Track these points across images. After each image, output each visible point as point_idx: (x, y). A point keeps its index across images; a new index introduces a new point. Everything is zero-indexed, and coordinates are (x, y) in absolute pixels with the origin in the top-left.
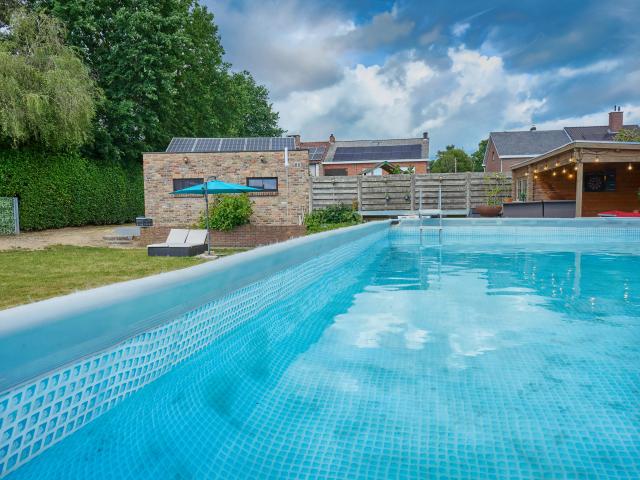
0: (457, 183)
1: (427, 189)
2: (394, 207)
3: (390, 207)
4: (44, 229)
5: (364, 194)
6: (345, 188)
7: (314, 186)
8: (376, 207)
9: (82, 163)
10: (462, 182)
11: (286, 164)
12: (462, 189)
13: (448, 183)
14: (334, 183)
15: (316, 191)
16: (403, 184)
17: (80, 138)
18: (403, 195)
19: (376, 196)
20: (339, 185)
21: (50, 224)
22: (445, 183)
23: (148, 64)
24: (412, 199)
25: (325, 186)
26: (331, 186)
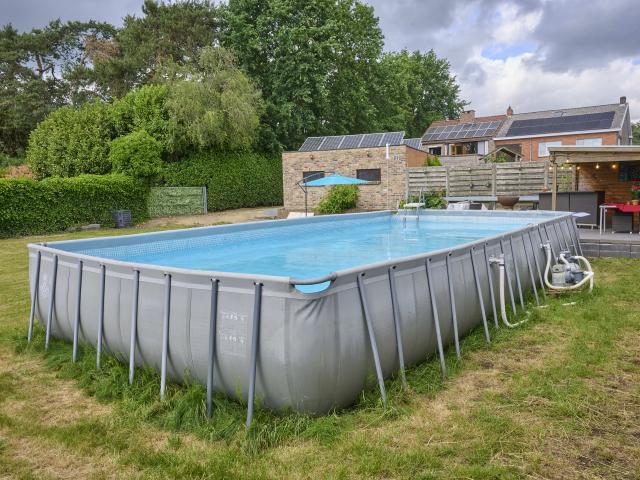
0: (536, 170)
1: (507, 177)
2: (477, 193)
3: (474, 193)
4: (223, 210)
5: (451, 182)
6: (436, 177)
7: (411, 175)
8: (461, 193)
9: (253, 158)
10: (541, 170)
11: (387, 157)
12: (540, 176)
13: (527, 171)
14: (426, 173)
15: (411, 180)
16: (487, 172)
17: (247, 142)
18: (485, 183)
19: (462, 183)
20: (431, 175)
21: (228, 206)
22: (524, 171)
23: (303, 72)
24: (493, 186)
25: (419, 175)
26: (423, 175)
